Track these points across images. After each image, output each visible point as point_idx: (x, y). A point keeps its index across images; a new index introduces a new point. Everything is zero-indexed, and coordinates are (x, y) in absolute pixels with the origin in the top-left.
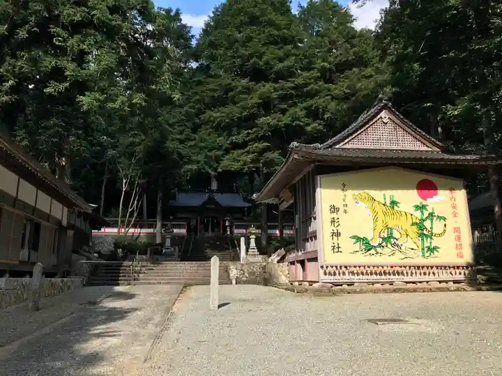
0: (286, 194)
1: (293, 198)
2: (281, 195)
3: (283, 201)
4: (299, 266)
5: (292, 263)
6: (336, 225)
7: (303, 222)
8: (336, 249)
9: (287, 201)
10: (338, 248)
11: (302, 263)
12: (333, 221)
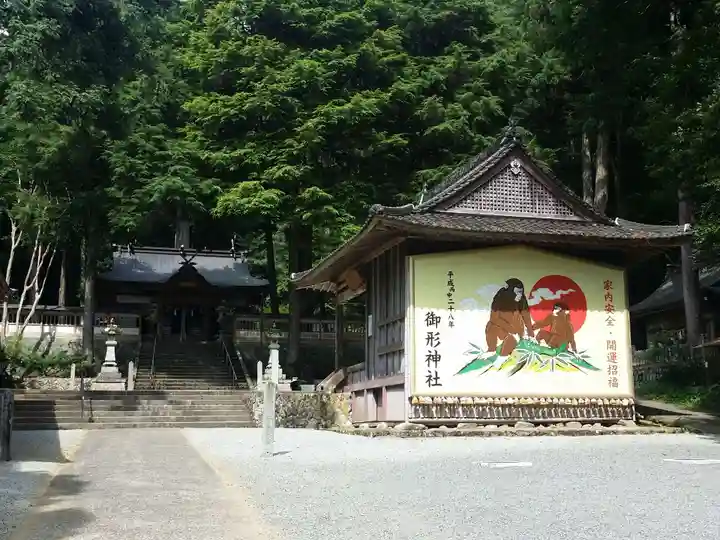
0: (352, 277)
1: (365, 285)
2: (343, 277)
3: (345, 289)
4: (371, 397)
5: (359, 393)
6: (435, 343)
7: (381, 327)
8: (433, 380)
9: (354, 290)
10: (437, 378)
11: (377, 393)
12: (430, 338)
